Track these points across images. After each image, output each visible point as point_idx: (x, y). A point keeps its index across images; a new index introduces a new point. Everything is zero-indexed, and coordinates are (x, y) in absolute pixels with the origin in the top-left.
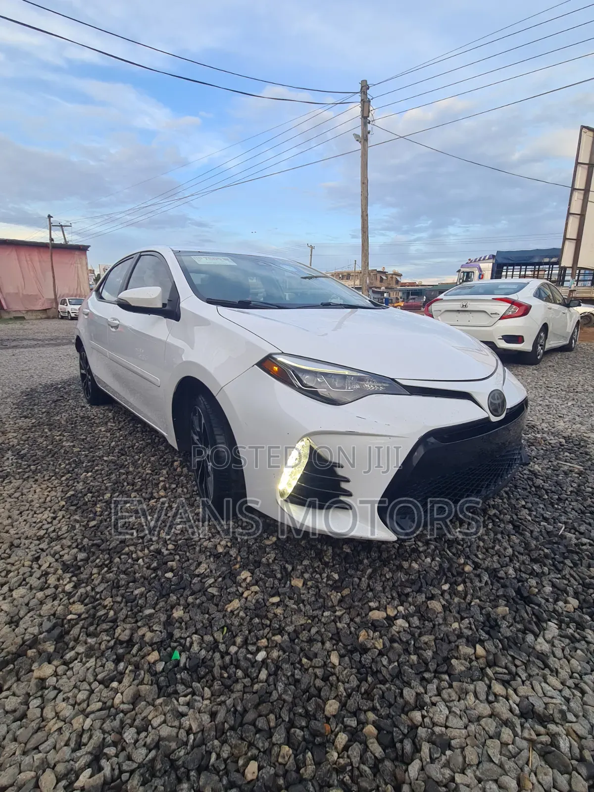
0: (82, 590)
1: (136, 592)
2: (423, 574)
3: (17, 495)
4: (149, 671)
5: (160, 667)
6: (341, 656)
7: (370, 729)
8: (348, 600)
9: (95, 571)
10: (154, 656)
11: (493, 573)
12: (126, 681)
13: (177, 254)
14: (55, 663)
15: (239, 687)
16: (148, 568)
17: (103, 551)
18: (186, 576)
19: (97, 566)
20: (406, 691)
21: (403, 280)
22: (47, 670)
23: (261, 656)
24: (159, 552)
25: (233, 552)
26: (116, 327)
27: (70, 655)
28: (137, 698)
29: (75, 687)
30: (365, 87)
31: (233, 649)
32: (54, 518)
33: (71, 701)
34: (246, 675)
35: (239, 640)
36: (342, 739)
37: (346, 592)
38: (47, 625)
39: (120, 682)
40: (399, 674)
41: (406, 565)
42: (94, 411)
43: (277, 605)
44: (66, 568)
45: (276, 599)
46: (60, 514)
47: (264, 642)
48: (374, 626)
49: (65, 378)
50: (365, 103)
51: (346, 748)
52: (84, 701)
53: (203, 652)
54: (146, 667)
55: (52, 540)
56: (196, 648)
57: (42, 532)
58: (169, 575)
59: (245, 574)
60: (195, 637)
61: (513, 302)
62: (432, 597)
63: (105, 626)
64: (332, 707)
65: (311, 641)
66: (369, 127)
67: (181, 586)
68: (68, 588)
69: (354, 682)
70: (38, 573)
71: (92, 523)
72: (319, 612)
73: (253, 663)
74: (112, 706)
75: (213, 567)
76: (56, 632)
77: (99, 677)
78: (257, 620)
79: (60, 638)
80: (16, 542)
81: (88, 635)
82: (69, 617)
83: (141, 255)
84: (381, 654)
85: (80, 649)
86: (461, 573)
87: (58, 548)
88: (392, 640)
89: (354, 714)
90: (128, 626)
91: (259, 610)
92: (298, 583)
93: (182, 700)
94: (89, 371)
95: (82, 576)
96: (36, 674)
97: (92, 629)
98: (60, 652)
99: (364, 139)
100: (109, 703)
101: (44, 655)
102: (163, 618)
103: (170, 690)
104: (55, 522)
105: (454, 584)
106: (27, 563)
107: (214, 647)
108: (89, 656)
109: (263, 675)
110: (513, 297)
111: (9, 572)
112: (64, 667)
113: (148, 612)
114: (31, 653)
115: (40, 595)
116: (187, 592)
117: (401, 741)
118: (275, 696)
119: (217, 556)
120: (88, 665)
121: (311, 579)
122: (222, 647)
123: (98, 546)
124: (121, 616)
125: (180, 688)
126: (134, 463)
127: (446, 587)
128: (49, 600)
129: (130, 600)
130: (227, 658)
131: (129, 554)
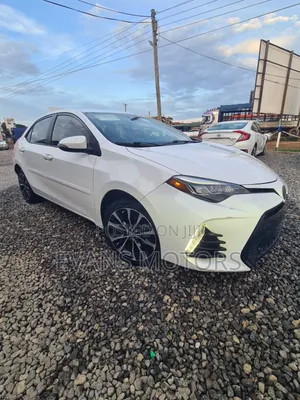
0: (78, 322)
1: (111, 318)
2: (255, 283)
3: (9, 265)
4: (141, 367)
5: (148, 363)
6: (239, 338)
7: (273, 378)
8: (226, 304)
9: (80, 308)
10: (140, 357)
11: (288, 278)
12: (132, 376)
13: (86, 114)
14: (84, 372)
15: (194, 366)
16: (111, 302)
17: (79, 295)
18: (135, 303)
19: (79, 305)
20: (281, 352)
21: (173, 121)
22: (81, 379)
23: (198, 345)
24: (111, 290)
25: (154, 285)
26: (51, 159)
27: (90, 366)
28: (143, 386)
29: (103, 386)
30: (153, 14)
31: (181, 344)
32: (39, 278)
33: (105, 396)
34: (195, 358)
35: (182, 338)
36: (262, 386)
37: (224, 300)
38: (68, 349)
39: (129, 377)
40: (272, 343)
41: (245, 280)
42: (33, 207)
43: (192, 312)
44: (61, 309)
45: (190, 310)
46: (42, 274)
47: (195, 336)
48: (247, 317)
49: (6, 187)
50: (154, 23)
51: (266, 391)
52: (113, 394)
53: (166, 349)
54: (139, 364)
55: (44, 292)
56: (161, 347)
57: (37, 288)
58: (125, 304)
59: (167, 298)
60: (158, 340)
61: (242, 133)
62: (266, 297)
63: (103, 343)
64: (248, 368)
65: (219, 331)
66: (157, 37)
67: (136, 311)
68: (69, 321)
69: (252, 351)
70: (45, 316)
71: (65, 278)
72: (215, 314)
73: (196, 350)
74: (130, 394)
75: (147, 295)
76: (75, 351)
77: (116, 377)
78: (185, 324)
79: (79, 356)
80: (22, 297)
81: (95, 350)
82: (78, 341)
83: (58, 115)
84: (258, 332)
85: (96, 360)
86: (274, 281)
87: (50, 296)
88: (260, 324)
89: (260, 370)
90: (117, 340)
91: (183, 317)
92: (197, 298)
93: (170, 381)
94: (28, 185)
95: (74, 313)
96: (76, 382)
97: (95, 346)
98: (83, 365)
99: (155, 44)
100: (128, 392)
101: (75, 369)
102: (134, 332)
103: (160, 376)
104: (41, 280)
105: (273, 287)
106: (36, 310)
107: (170, 344)
108: (102, 364)
109: (204, 356)
110: (242, 130)
111: (26, 317)
112: (90, 374)
113: (124, 329)
114: (66, 368)
115: (53, 329)
116: (140, 313)
117: (292, 381)
118: (216, 368)
119: (146, 288)
120: (104, 370)
121: (203, 295)
122: (175, 344)
123: (74, 292)
124: (109, 334)
125: (165, 374)
126: (72, 237)
127: (270, 289)
128: (61, 332)
129: (109, 323)
130: (181, 350)
131: (95, 294)
